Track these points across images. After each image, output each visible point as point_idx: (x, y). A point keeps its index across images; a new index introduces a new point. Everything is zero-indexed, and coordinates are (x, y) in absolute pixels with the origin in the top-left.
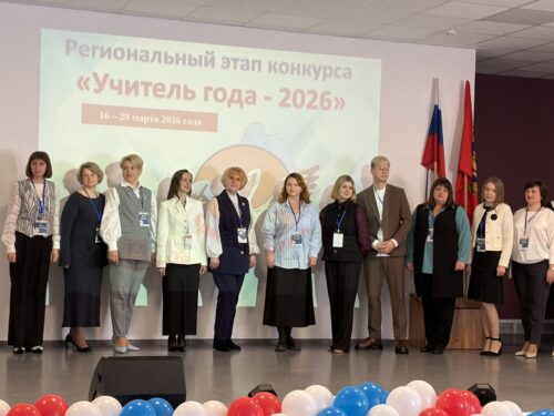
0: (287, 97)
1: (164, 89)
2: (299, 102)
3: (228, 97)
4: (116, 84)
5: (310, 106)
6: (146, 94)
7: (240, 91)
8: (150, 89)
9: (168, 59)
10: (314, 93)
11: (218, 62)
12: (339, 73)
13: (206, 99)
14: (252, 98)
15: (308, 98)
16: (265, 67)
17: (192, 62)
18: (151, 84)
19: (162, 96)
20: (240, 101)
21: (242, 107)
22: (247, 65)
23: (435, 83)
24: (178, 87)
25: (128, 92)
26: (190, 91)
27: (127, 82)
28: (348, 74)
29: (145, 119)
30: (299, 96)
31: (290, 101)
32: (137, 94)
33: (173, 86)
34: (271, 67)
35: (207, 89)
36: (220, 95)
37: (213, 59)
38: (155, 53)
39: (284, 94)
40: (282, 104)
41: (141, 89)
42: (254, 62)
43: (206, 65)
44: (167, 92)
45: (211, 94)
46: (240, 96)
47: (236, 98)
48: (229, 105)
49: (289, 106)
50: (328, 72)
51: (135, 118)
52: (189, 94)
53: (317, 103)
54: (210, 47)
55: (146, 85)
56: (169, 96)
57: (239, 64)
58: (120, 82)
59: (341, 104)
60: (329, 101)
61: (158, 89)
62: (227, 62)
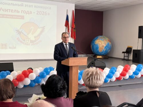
1: (13, 11)
2: (40, 14)
4: (3, 10)
6: (9, 12)
7: (28, 11)
9: (14, 5)
10: (44, 12)
11: (24, 6)
12: (49, 8)
14: (31, 13)
15: (42, 13)
16: (34, 7)
17: (19, 5)
18: (10, 10)
19: (13, 12)
20: (28, 13)
22: (30, 6)
24: (16, 10)
25: (6, 11)
26: (19, 11)
27: (6, 9)
29: (9, 17)
30: (40, 12)
31: (39, 13)
36: (25, 12)
38: (11, 3)
39: (37, 12)
40: (37, 14)
41: (8, 10)
42: (31, 6)
43: (22, 6)
45: (23, 12)
48: (26, 14)
50: (46, 8)
51: (7, 16)
53: (44, 14)
54: (22, 2)
56: (14, 12)
57: (28, 6)
58: (4, 9)
59: (49, 14)
60: (46, 14)
62: (26, 5)
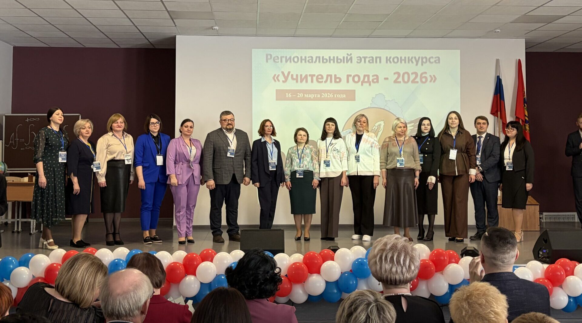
0: (398, 78)
1: (322, 78)
2: (406, 80)
3: (362, 79)
4: (295, 77)
5: (413, 82)
6: (312, 81)
7: (368, 76)
8: (315, 78)
9: (324, 60)
10: (416, 74)
11: (355, 60)
12: (432, 60)
13: (348, 81)
14: (376, 79)
15: (412, 77)
16: (384, 60)
17: (338, 60)
18: (314, 75)
19: (322, 82)
20: (368, 81)
21: (370, 85)
22: (372, 60)
23: (498, 61)
24: (331, 76)
25: (301, 81)
26: (338, 78)
27: (301, 75)
28: (438, 61)
29: (312, 96)
30: (406, 76)
31: (400, 79)
32: (307, 82)
33: (328, 76)
34: (388, 60)
35: (348, 76)
36: (356, 79)
37: (351, 58)
38: (316, 57)
39: (396, 76)
40: (396, 82)
41: (309, 79)
42: (376, 58)
43: (347, 62)
44: (324, 79)
45: (351, 79)
46: (368, 79)
47: (366, 80)
48: (362, 85)
49: (400, 82)
50: (424, 60)
51: (306, 96)
52: (338, 80)
53: (418, 79)
54: (349, 51)
55: (312, 76)
56: (326, 82)
57: (367, 60)
58: (297, 75)
59: (434, 79)
60: (426, 78)
61: (319, 78)
62: (360, 59)
